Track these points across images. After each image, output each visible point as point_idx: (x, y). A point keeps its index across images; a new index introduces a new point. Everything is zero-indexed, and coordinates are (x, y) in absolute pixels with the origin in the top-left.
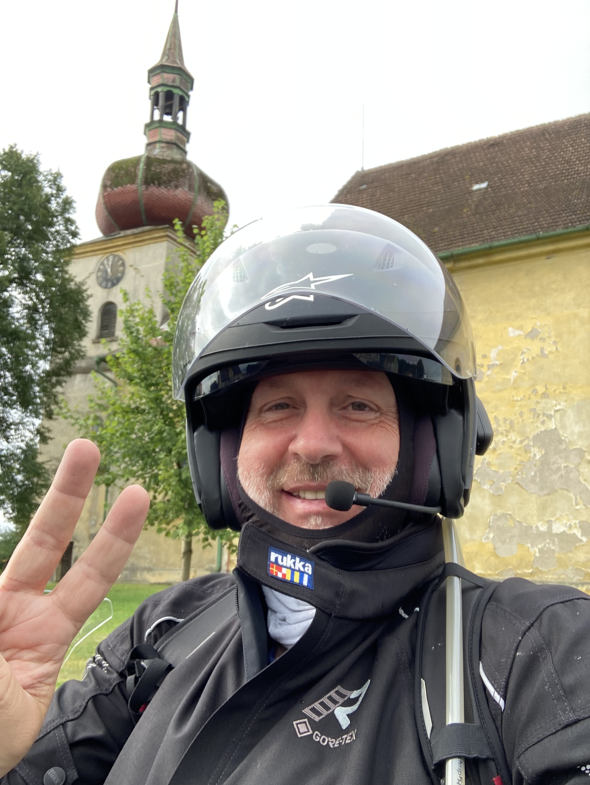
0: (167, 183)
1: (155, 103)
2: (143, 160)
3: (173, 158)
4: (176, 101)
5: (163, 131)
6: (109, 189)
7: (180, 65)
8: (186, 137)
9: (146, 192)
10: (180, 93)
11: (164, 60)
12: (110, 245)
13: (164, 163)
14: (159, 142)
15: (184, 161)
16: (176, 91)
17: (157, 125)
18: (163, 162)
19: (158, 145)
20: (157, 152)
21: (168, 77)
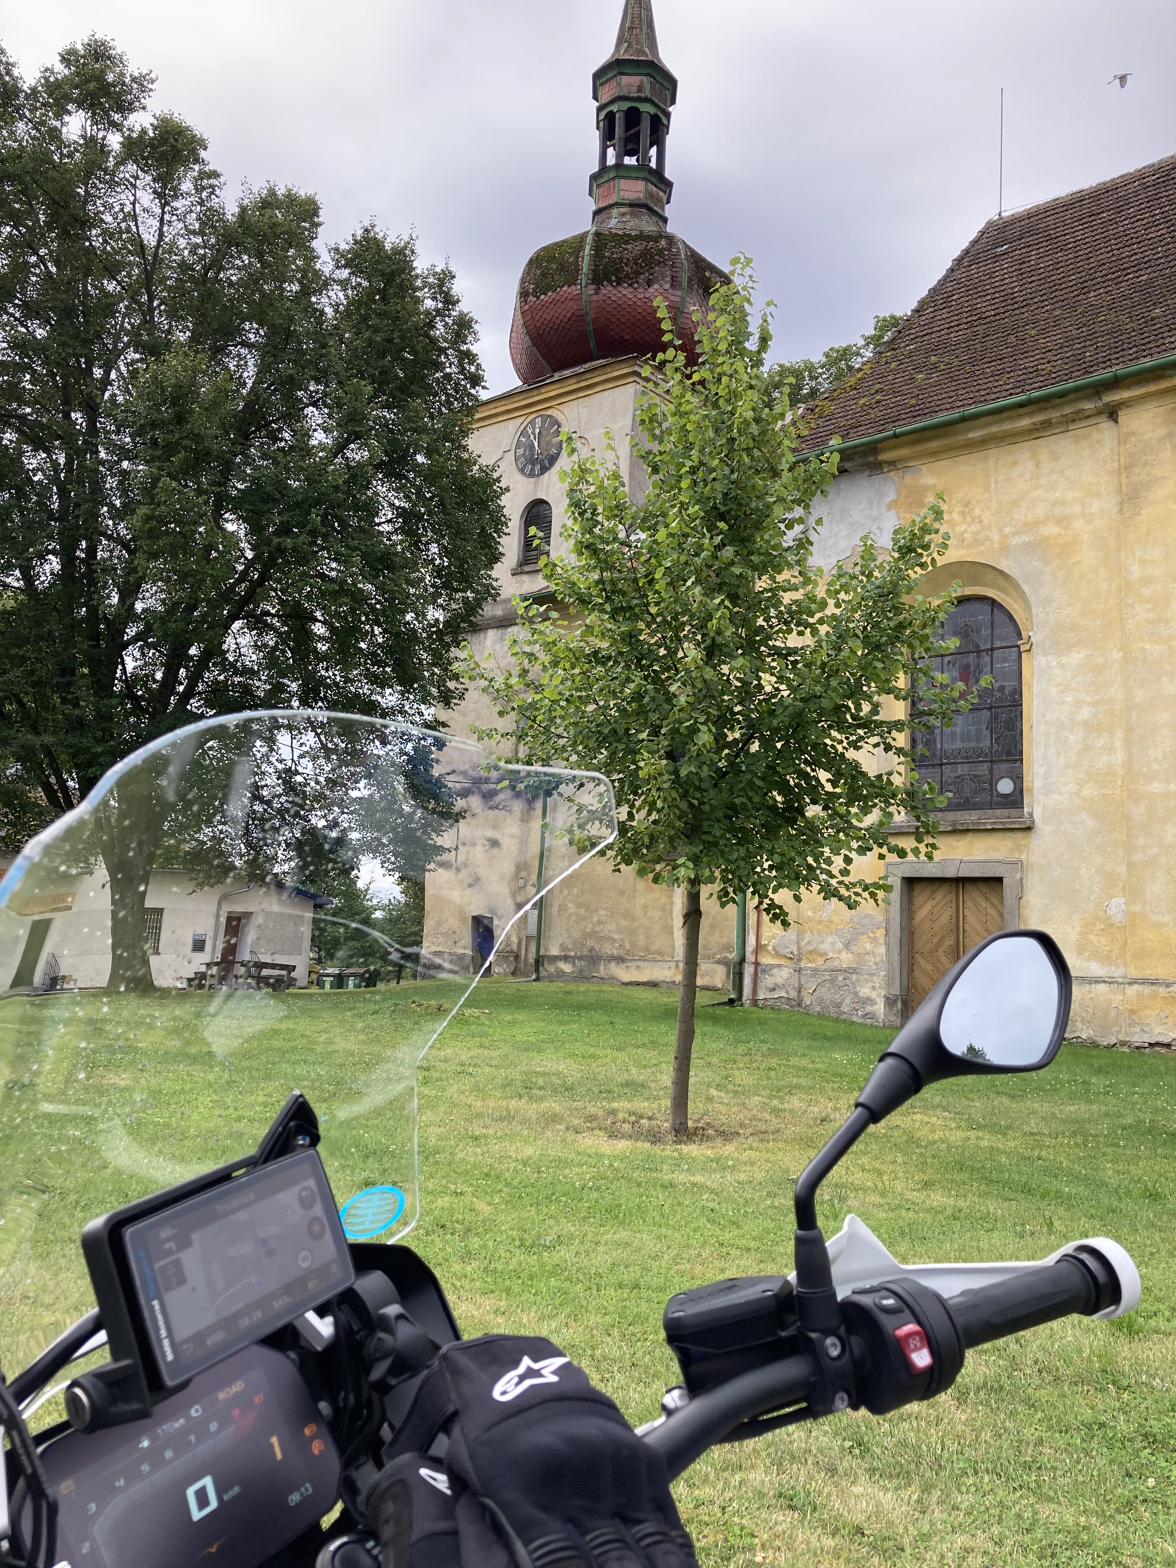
0: (631, 279)
1: (608, 135)
2: (589, 239)
3: (641, 232)
4: (645, 126)
5: (623, 183)
6: (531, 298)
7: (650, 58)
8: (665, 192)
9: (595, 298)
10: (652, 110)
11: (622, 52)
12: (536, 399)
13: (627, 243)
14: (617, 204)
15: (661, 235)
16: (645, 108)
17: (612, 175)
18: (626, 238)
19: (615, 212)
20: (613, 223)
21: (630, 83)
